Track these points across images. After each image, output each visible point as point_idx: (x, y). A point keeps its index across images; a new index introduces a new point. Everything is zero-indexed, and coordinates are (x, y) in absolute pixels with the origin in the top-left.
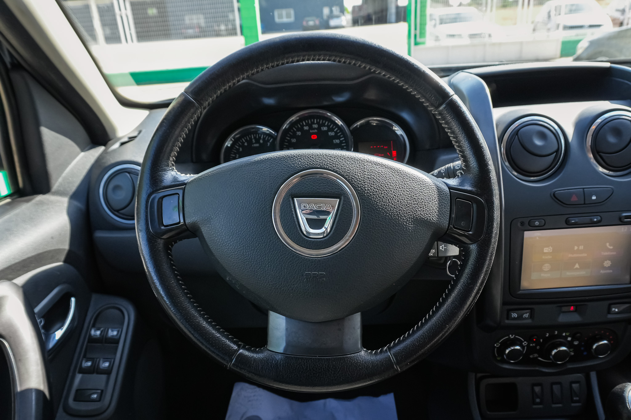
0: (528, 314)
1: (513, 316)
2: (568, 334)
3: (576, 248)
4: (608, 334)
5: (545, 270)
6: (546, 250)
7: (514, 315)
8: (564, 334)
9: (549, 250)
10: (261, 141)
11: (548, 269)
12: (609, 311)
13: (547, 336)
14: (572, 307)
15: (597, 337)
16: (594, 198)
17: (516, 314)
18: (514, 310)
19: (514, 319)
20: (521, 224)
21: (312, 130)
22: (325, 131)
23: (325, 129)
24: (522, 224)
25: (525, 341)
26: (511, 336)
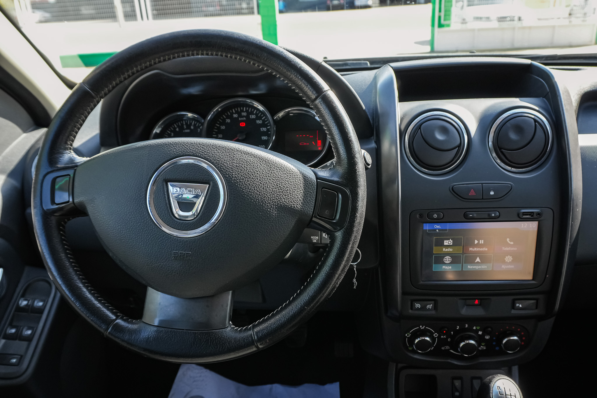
0: (431, 305)
1: (417, 306)
2: (478, 328)
3: (476, 242)
4: (519, 330)
5: (446, 262)
6: (446, 242)
7: (418, 306)
8: (475, 328)
9: (450, 243)
10: (192, 127)
11: (449, 262)
12: (513, 307)
13: (457, 328)
14: (477, 300)
15: (508, 332)
16: (492, 193)
17: (419, 305)
18: (418, 301)
19: (418, 309)
20: (420, 216)
21: (241, 118)
22: (253, 119)
23: (253, 117)
24: (421, 216)
25: (435, 333)
26: (421, 327)
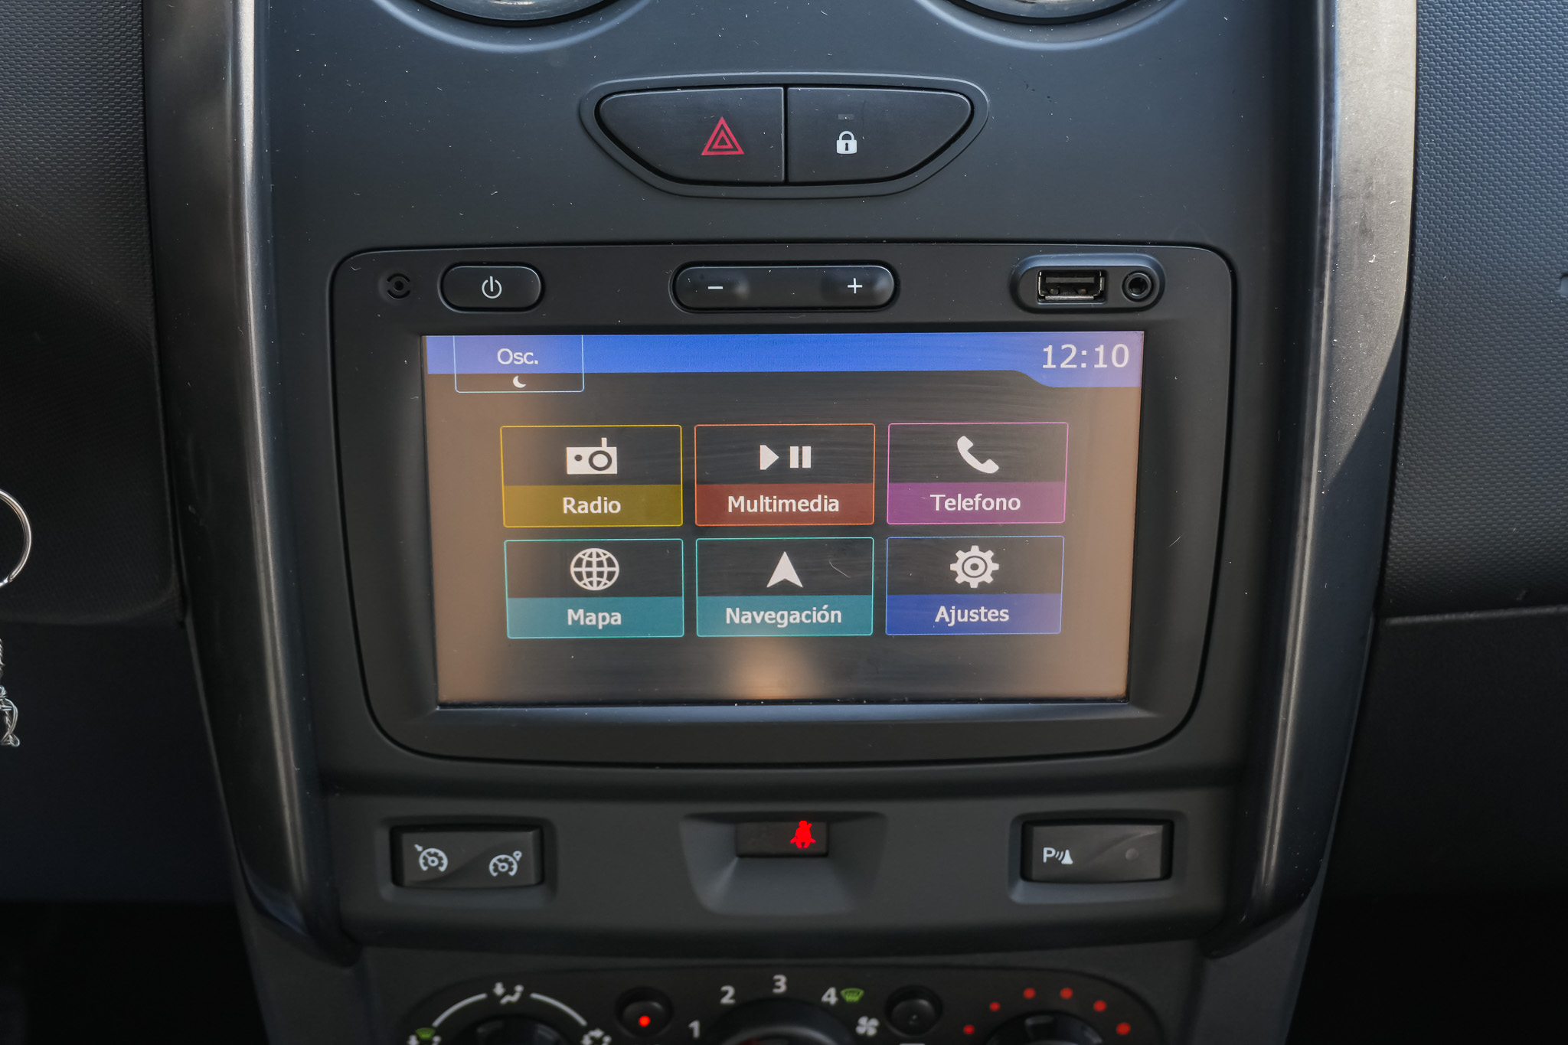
0: (518, 855)
1: (426, 864)
2: (853, 996)
3: (767, 458)
4: (1100, 1006)
5: (584, 584)
6: (578, 458)
7: (432, 858)
8: (830, 997)
9: (600, 460)
11: (606, 584)
12: (1025, 866)
13: (726, 1000)
14: (803, 823)
15: (1029, 1022)
16: (847, 146)
17: (441, 854)
18: (433, 828)
19: (435, 882)
20: (399, 286)
24: (401, 287)
25: (591, 1027)
26: (499, 989)
